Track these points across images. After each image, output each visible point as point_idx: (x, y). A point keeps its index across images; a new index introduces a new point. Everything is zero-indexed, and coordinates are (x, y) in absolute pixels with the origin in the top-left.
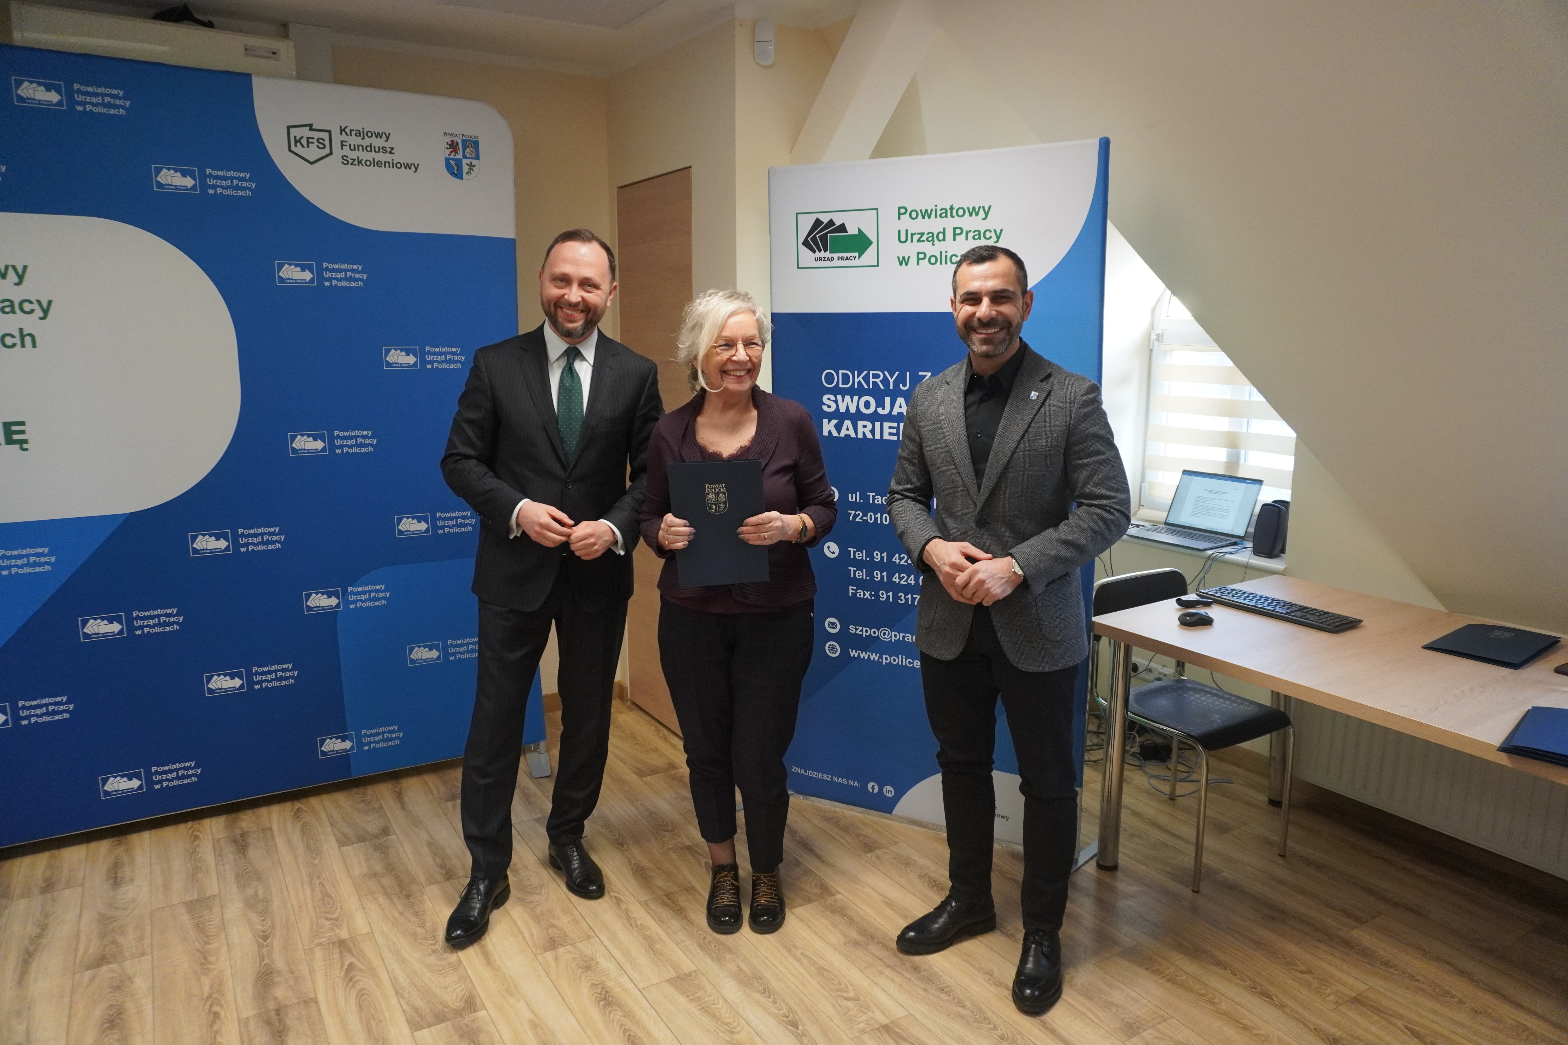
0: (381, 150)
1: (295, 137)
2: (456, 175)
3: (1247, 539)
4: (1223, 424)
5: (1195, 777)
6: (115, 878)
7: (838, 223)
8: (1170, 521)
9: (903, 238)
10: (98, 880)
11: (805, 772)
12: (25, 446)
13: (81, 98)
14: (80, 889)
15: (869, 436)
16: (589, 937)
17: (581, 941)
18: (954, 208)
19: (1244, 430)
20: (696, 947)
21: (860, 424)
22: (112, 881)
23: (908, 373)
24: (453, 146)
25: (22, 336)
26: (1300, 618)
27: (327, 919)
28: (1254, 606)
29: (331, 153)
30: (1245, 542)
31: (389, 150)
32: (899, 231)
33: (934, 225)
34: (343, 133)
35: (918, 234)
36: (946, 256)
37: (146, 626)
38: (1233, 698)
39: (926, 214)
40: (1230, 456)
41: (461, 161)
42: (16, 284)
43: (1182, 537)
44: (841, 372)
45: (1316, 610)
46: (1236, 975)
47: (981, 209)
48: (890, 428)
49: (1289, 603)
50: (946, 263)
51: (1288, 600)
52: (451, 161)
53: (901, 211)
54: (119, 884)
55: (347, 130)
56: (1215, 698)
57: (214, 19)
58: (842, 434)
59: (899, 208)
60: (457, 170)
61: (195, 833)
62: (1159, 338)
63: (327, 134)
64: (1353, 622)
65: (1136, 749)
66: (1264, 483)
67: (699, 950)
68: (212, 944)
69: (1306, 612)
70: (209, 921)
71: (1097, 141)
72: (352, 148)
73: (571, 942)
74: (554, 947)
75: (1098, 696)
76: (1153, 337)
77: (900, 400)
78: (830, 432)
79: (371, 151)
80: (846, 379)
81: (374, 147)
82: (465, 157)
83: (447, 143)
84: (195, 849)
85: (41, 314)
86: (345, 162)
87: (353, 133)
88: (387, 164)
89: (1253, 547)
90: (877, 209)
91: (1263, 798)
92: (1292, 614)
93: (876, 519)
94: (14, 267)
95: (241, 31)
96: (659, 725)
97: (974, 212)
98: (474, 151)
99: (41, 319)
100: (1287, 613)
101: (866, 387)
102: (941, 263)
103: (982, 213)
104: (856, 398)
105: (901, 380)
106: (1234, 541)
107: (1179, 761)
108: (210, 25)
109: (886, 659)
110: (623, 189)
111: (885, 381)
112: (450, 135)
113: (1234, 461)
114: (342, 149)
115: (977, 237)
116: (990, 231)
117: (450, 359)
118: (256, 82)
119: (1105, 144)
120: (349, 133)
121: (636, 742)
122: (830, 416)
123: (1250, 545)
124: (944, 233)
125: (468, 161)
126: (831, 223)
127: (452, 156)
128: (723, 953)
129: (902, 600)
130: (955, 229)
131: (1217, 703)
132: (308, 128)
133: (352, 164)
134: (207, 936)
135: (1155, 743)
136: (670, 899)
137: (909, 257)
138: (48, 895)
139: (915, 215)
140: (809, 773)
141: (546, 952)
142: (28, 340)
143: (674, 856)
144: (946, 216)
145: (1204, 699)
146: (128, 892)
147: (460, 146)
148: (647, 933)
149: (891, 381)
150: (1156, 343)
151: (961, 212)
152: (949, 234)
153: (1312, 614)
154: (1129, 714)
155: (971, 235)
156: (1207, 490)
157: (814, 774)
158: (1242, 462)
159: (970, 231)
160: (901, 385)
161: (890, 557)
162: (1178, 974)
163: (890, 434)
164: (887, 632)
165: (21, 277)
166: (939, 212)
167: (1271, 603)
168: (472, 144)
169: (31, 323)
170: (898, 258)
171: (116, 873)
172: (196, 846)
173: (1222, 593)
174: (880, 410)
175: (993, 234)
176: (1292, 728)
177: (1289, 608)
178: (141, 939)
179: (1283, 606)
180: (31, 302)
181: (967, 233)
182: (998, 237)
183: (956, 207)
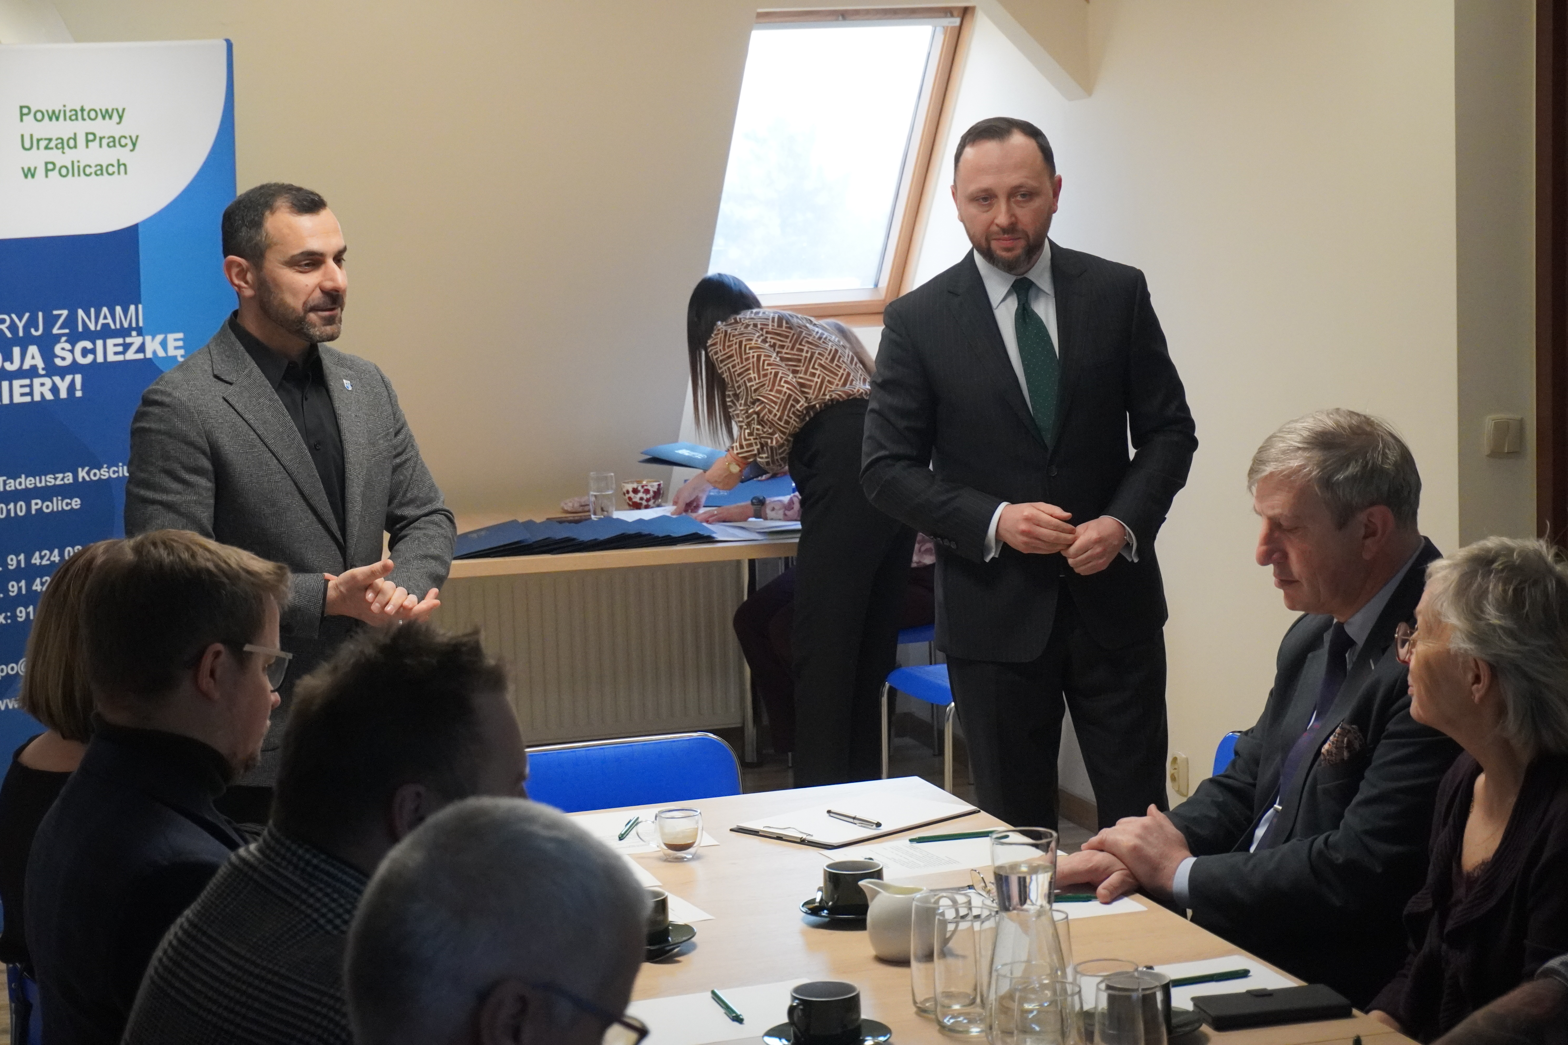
9: (27, 145)
18: (85, 110)
23: (40, 314)
32: (22, 136)
33: (62, 129)
35: (46, 139)
36: (79, 167)
39: (54, 116)
47: (115, 111)
48: (22, 386)
50: (79, 175)
53: (24, 111)
59: (21, 108)
71: (222, 42)
77: (33, 350)
93: (8, 511)
97: (107, 114)
102: (73, 175)
103: (115, 116)
105: (32, 323)
111: (13, 327)
115: (111, 144)
116: (125, 137)
119: (230, 48)
124: (75, 139)
130: (87, 134)
137: (35, 168)
139: (40, 116)
149: (20, 325)
151: (93, 115)
152: (81, 140)
155: (105, 142)
159: (104, 137)
160: (33, 330)
161: (28, 559)
163: (22, 395)
166: (68, 114)
170: (23, 169)
174: (8, 366)
175: (128, 141)
181: (101, 139)
182: (134, 145)
183: (87, 108)
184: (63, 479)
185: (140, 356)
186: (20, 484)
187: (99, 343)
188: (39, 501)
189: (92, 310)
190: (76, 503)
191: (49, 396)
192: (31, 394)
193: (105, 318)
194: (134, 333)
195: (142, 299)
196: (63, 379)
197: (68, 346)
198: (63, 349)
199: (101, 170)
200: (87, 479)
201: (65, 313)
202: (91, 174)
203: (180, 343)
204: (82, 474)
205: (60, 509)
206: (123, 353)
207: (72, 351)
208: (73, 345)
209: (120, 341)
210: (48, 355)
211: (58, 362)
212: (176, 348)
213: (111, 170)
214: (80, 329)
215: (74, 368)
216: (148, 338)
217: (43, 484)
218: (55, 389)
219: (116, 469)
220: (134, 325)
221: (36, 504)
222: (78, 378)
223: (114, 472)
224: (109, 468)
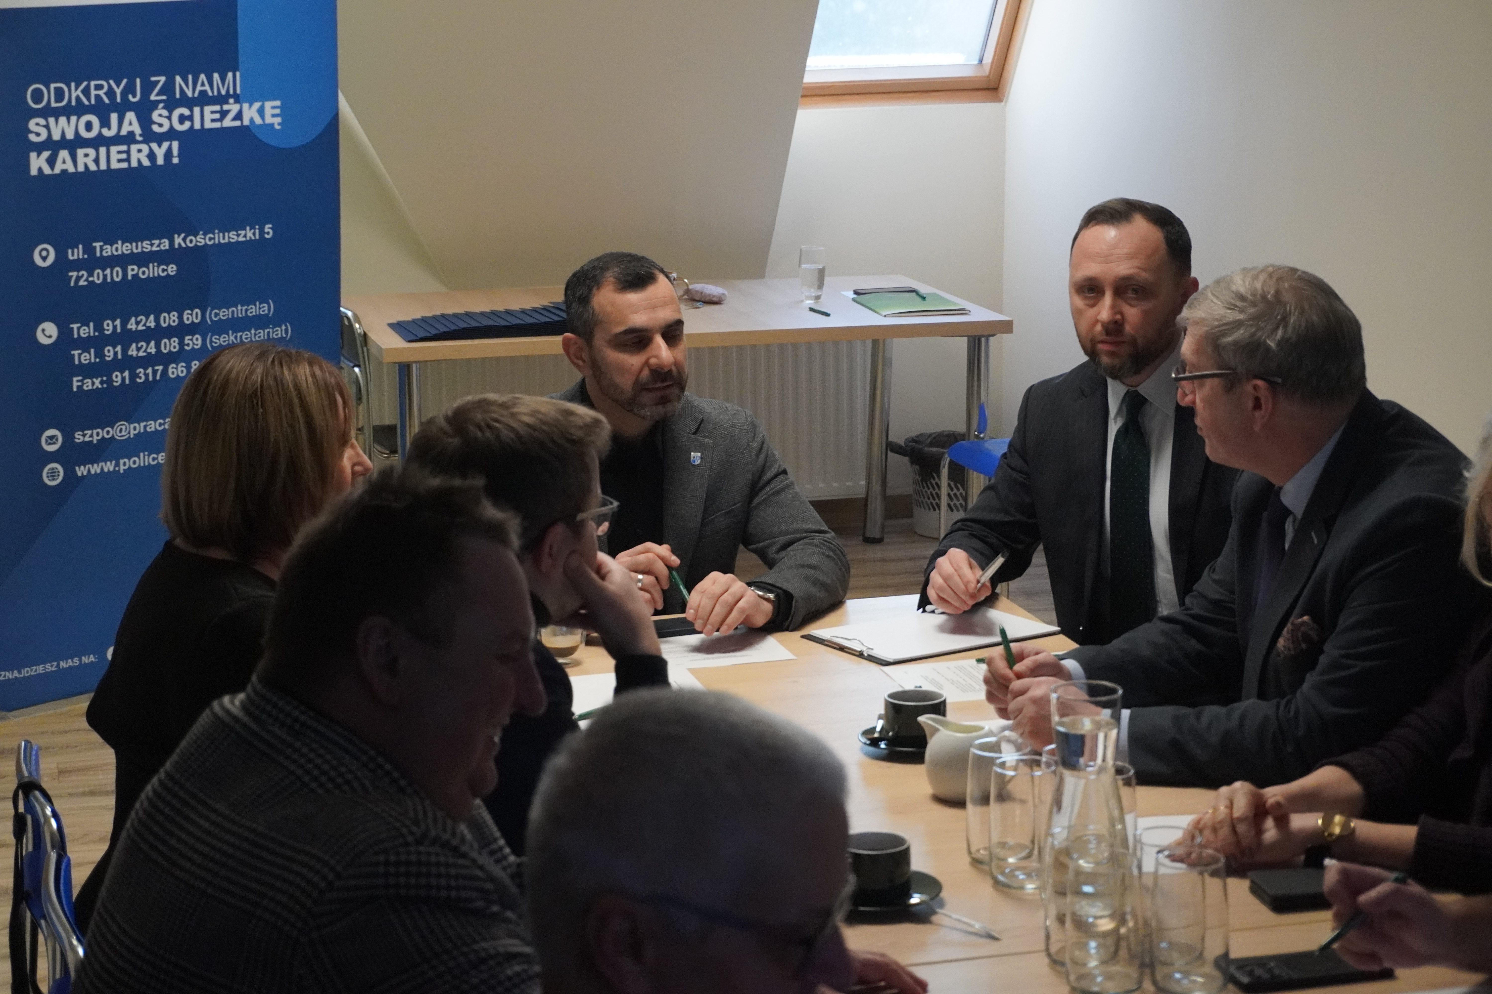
11: (20, 672)
15: (93, 167)
21: (80, 152)
23: (138, 81)
44: (53, 86)
48: (119, 152)
58: (57, 171)
77: (130, 116)
78: (40, 170)
80: (59, 95)
93: (105, 276)
101: (86, 102)
104: (73, 119)
105: (130, 89)
109: (125, 464)
111: (111, 93)
122: (39, 148)
129: (140, 378)
140: (26, 672)
149: (118, 91)
157: (32, 670)
160: (130, 97)
161: (124, 324)
163: (120, 161)
164: (124, 427)
174: (106, 132)
184: (159, 246)
185: (237, 123)
186: (117, 249)
187: (197, 110)
188: (135, 267)
189: (190, 77)
190: (172, 269)
191: (146, 163)
192: (128, 160)
193: (203, 85)
194: (231, 101)
195: (240, 67)
196: (160, 146)
197: (165, 113)
198: (160, 115)
200: (183, 245)
201: (163, 79)
203: (278, 111)
204: (178, 240)
205: (156, 275)
206: (221, 120)
207: (169, 118)
208: (171, 112)
209: (217, 108)
210: (145, 122)
211: (156, 128)
212: (274, 116)
214: (178, 96)
215: (171, 134)
216: (246, 106)
217: (140, 250)
218: (152, 156)
219: (212, 236)
220: (231, 92)
221: (132, 270)
222: (175, 145)
223: (210, 239)
224: (205, 235)
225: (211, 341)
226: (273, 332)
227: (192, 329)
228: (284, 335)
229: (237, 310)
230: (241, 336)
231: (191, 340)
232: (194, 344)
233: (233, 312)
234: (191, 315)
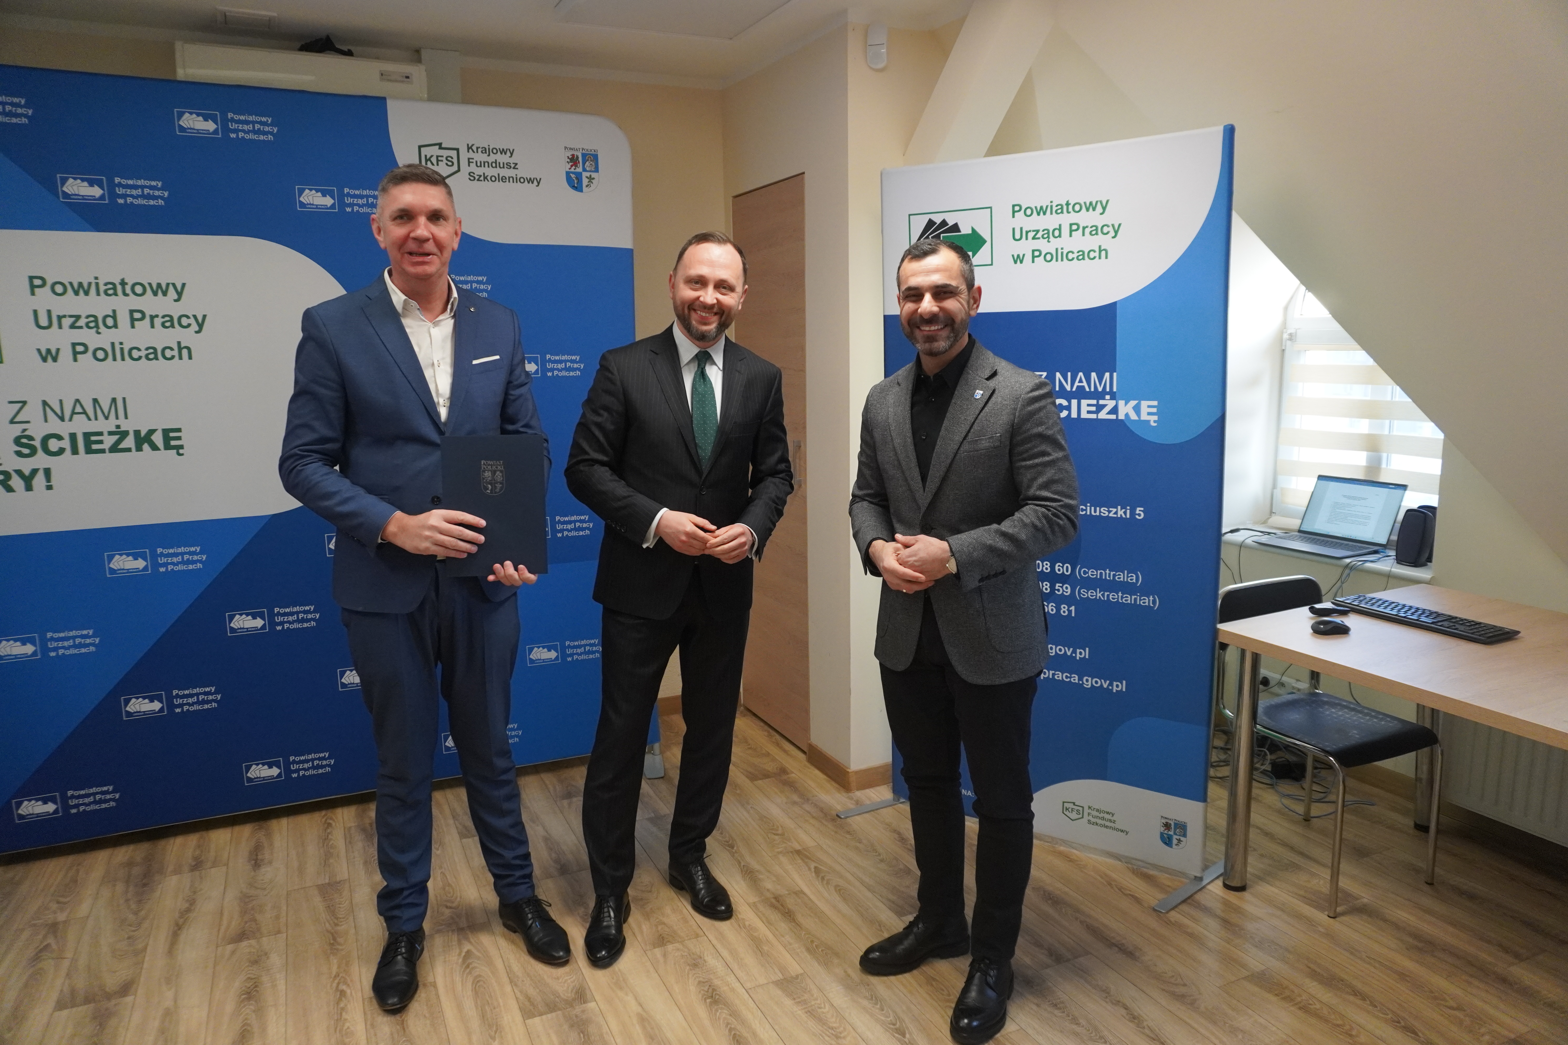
0: (505, 166)
1: (426, 156)
2: (576, 188)
3: (1390, 547)
4: (1363, 427)
5: (1332, 797)
6: (256, 861)
7: (951, 223)
8: (1304, 528)
9: (1018, 236)
10: (240, 862)
12: (181, 451)
13: (234, 126)
14: (224, 869)
16: (697, 936)
17: (690, 939)
18: (1070, 204)
19: (1386, 432)
20: (804, 950)
22: (253, 862)
24: (573, 160)
25: (180, 349)
26: (1448, 628)
27: (447, 907)
28: (1396, 615)
29: (459, 170)
30: (1387, 551)
31: (513, 166)
32: (1014, 229)
33: (1049, 222)
34: (470, 150)
35: (1033, 231)
36: (1062, 253)
37: (287, 622)
38: (1373, 714)
39: (1042, 211)
40: (1369, 460)
41: (581, 173)
42: (175, 301)
43: (1317, 544)
45: (1465, 620)
46: (1376, 1007)
47: (1099, 203)
49: (1436, 613)
50: (1062, 260)
51: (1434, 609)
52: (571, 174)
53: (1016, 209)
54: (259, 866)
55: (474, 148)
56: (1353, 713)
57: (352, 48)
59: (1014, 206)
60: (577, 183)
61: (329, 821)
62: (1291, 337)
63: (456, 152)
64: (1508, 633)
65: (1267, 767)
66: (1409, 488)
67: (806, 954)
68: (341, 925)
69: (1454, 622)
70: (340, 904)
71: (1221, 128)
72: (479, 165)
73: (680, 940)
74: (663, 943)
75: (1224, 708)
76: (1286, 336)
79: (496, 167)
81: (499, 163)
82: (584, 170)
83: (568, 157)
84: (328, 836)
85: (197, 329)
86: (472, 178)
87: (480, 150)
88: (511, 179)
89: (1396, 556)
90: (991, 208)
91: (1408, 822)
92: (1440, 624)
94: (174, 285)
95: (377, 58)
96: (771, 731)
97: (1091, 207)
98: (593, 164)
99: (197, 332)
100: (1432, 623)
102: (1057, 260)
103: (1099, 207)
106: (1375, 549)
107: (1314, 780)
108: (349, 53)
110: (737, 198)
112: (571, 149)
113: (1374, 465)
114: (469, 166)
115: (1094, 232)
116: (1108, 226)
117: (570, 367)
118: (391, 104)
119: (1230, 132)
120: (475, 150)
121: (749, 747)
123: (1393, 553)
124: (1060, 230)
125: (588, 174)
126: (944, 223)
127: (572, 170)
128: (830, 957)
130: (1071, 225)
131: (1355, 718)
132: (437, 147)
133: (478, 180)
134: (337, 918)
135: (1288, 761)
136: (778, 901)
137: (1024, 255)
138: (197, 873)
139: (1029, 212)
141: (655, 948)
142: (185, 352)
143: (783, 859)
144: (1062, 212)
145: (1340, 713)
146: (267, 873)
147: (580, 159)
148: (755, 934)
150: (1289, 343)
151: (1077, 208)
152: (1065, 231)
153: (1462, 624)
154: (1258, 726)
155: (1087, 231)
156: (1345, 496)
158: (1384, 466)
159: (1087, 227)
162: (1311, 1002)
165: (180, 294)
166: (1054, 209)
167: (1415, 612)
168: (592, 158)
169: (187, 336)
170: (1013, 256)
171: (257, 855)
172: (329, 833)
173: (1361, 601)
175: (1111, 229)
176: (1440, 746)
177: (1435, 617)
178: (278, 917)
179: (1428, 616)
180: (188, 317)
181: (1084, 228)
182: (1116, 232)
183: (1072, 202)
185: (1113, 417)
187: (1074, 402)
189: (1069, 374)
193: (1081, 381)
194: (1108, 397)
195: (1117, 370)
199: (1082, 255)
202: (1073, 259)
203: (1154, 410)
206: (1097, 412)
209: (1094, 402)
212: (1149, 414)
213: (1092, 255)
216: (1121, 403)
220: (1108, 390)
225: (1079, 593)
226: (1140, 600)
227: (1063, 579)
228: (1152, 605)
229: (1106, 573)
230: (1108, 596)
231: (1062, 587)
232: (1063, 591)
233: (1101, 573)
234: (1063, 567)
